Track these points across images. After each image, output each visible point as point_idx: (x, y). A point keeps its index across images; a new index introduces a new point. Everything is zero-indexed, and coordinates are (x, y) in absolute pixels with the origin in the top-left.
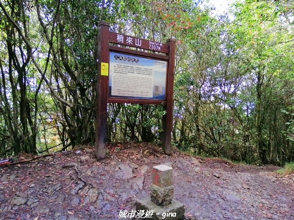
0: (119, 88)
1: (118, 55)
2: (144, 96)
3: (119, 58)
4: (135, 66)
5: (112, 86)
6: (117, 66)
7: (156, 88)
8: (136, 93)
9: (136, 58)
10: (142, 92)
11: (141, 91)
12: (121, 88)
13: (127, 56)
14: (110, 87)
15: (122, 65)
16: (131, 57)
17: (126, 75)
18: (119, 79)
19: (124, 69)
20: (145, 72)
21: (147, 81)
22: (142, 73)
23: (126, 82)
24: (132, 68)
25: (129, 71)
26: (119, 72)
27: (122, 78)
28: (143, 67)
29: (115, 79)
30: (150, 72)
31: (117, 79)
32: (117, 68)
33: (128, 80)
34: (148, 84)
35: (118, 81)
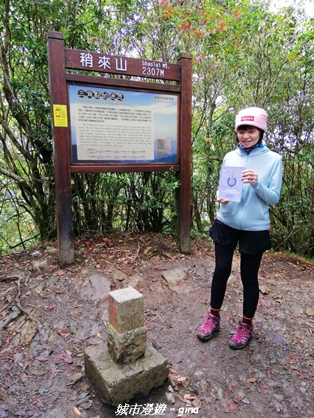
0: (91, 147)
1: (85, 89)
2: (138, 159)
3: (86, 94)
4: (118, 106)
5: (78, 145)
6: (84, 109)
7: (160, 143)
8: (124, 154)
9: (119, 93)
10: (134, 152)
11: (132, 150)
12: (95, 147)
13: (102, 91)
14: (75, 147)
15: (94, 106)
16: (109, 91)
17: (101, 123)
18: (90, 132)
19: (97, 113)
20: (138, 116)
21: (142, 131)
22: (132, 118)
23: (104, 135)
24: (112, 111)
25: (107, 117)
26: (89, 119)
27: (94, 130)
28: (132, 109)
29: (82, 132)
30: (147, 116)
31: (85, 132)
32: (84, 112)
33: (107, 133)
34: (143, 137)
35: (87, 135)
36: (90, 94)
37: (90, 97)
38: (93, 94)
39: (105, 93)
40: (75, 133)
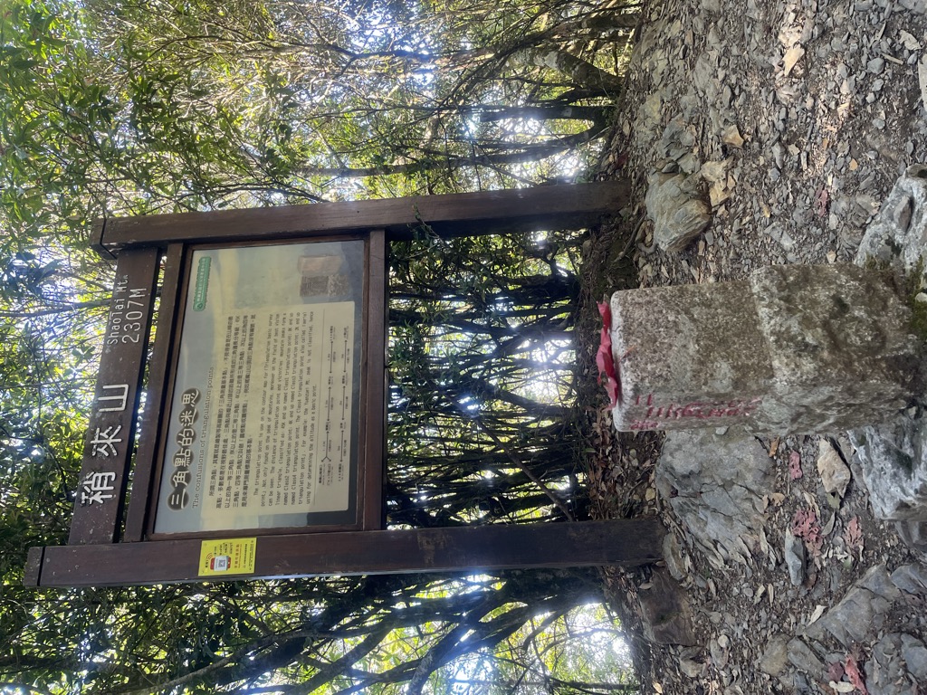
0: (315, 474)
1: (167, 490)
2: (351, 345)
4: (214, 401)
5: (305, 508)
6: (217, 494)
7: (311, 287)
8: (338, 386)
9: (180, 401)
10: (333, 357)
11: (327, 364)
12: (317, 463)
13: (173, 447)
14: (314, 517)
15: (209, 466)
16: (176, 426)
17: (254, 446)
18: (275, 475)
19: (229, 457)
20: (239, 350)
21: (279, 338)
22: (245, 366)
23: (286, 440)
24: (224, 419)
25: (239, 433)
26: (242, 479)
27: (269, 465)
28: (221, 364)
29: (274, 497)
30: (240, 324)
31: (275, 490)
32: (224, 493)
33: (280, 430)
34: (294, 333)
35: (283, 483)
36: (181, 477)
37: (188, 478)
38: (182, 468)
39: (180, 438)
40: (276, 516)
